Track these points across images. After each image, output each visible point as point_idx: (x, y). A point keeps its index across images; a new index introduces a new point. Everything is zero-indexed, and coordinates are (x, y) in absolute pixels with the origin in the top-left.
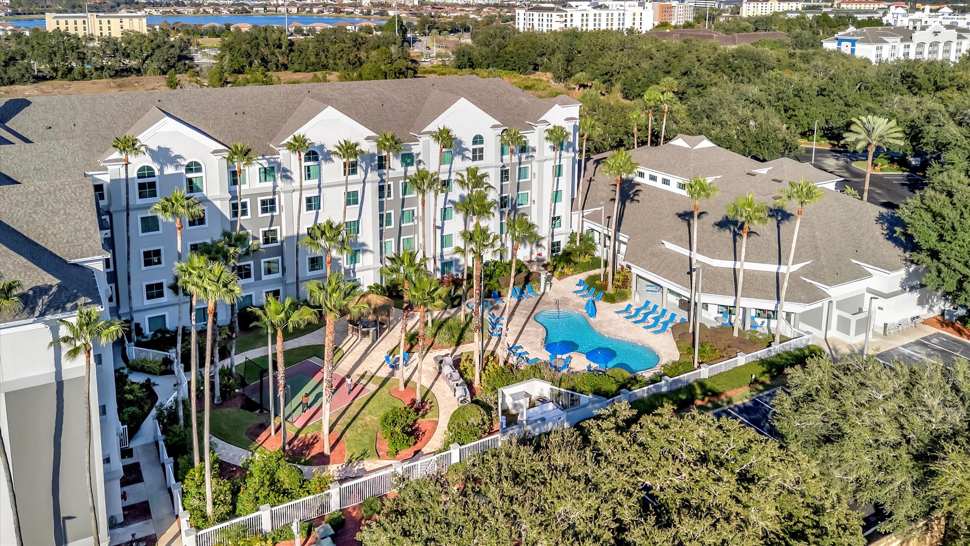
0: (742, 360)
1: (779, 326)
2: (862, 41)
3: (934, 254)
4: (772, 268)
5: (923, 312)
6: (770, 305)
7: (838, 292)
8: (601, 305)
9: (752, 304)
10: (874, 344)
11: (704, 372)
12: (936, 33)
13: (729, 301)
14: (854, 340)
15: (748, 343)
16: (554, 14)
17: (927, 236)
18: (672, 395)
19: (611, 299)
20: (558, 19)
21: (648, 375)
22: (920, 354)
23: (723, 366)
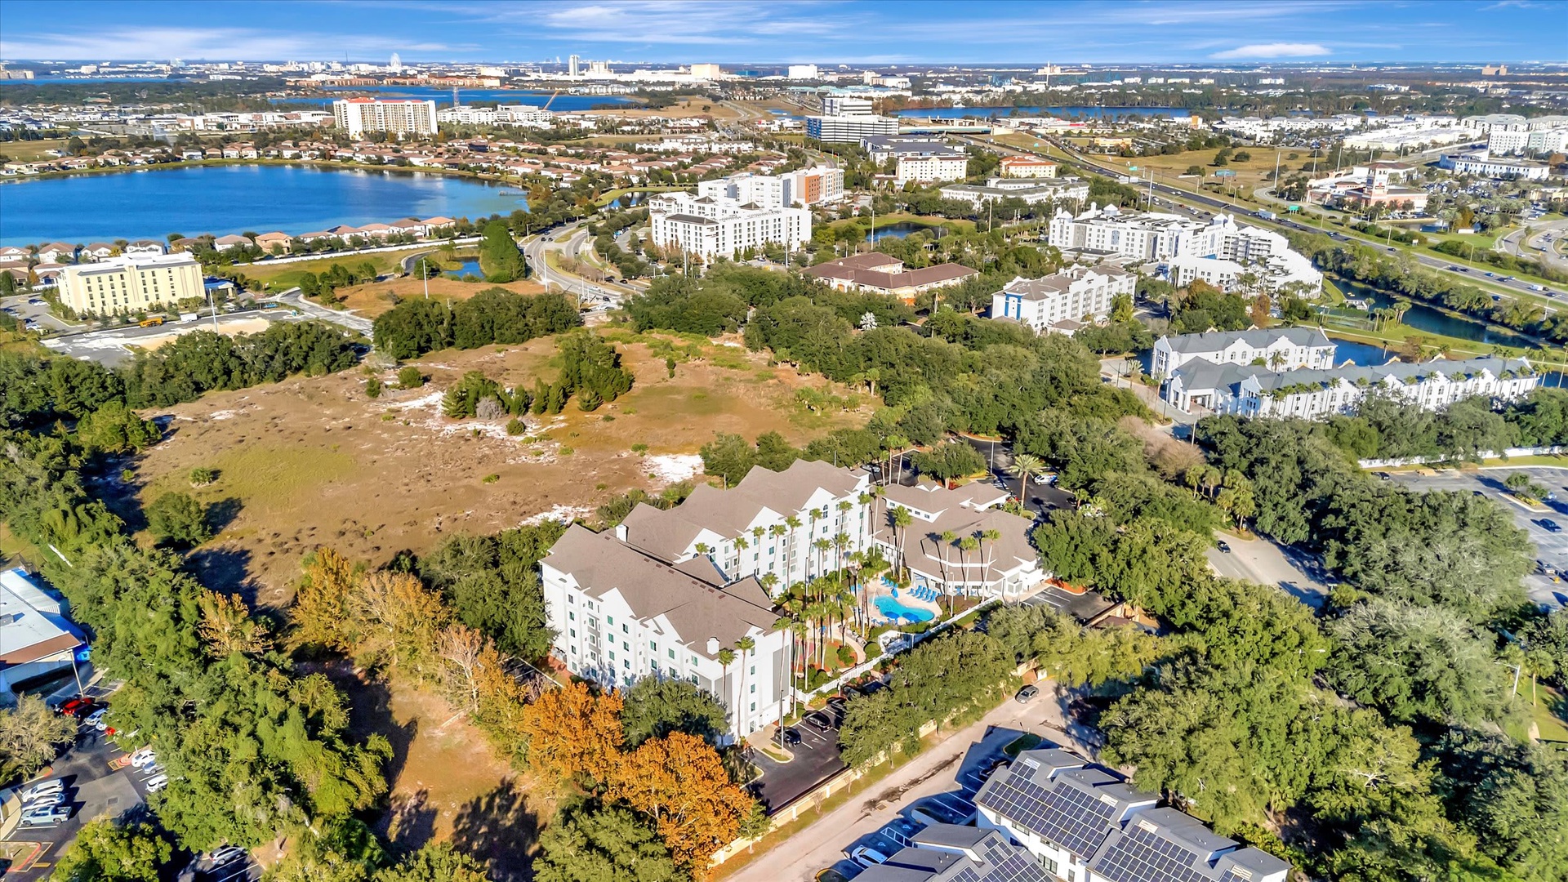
0: (970, 610)
1: (983, 592)
2: (1026, 298)
3: (1047, 554)
4: (979, 565)
5: (1045, 577)
6: (978, 583)
7: (1007, 574)
8: (898, 590)
9: (970, 584)
10: (1023, 596)
11: (956, 618)
12: (1089, 282)
13: (961, 583)
14: (1015, 595)
15: (971, 602)
16: (704, 228)
17: (1044, 547)
18: (944, 629)
19: (901, 586)
20: (709, 232)
21: (932, 622)
22: (1042, 598)
23: (963, 614)
